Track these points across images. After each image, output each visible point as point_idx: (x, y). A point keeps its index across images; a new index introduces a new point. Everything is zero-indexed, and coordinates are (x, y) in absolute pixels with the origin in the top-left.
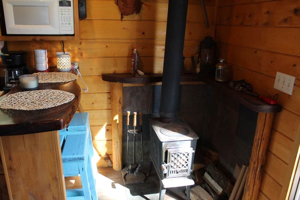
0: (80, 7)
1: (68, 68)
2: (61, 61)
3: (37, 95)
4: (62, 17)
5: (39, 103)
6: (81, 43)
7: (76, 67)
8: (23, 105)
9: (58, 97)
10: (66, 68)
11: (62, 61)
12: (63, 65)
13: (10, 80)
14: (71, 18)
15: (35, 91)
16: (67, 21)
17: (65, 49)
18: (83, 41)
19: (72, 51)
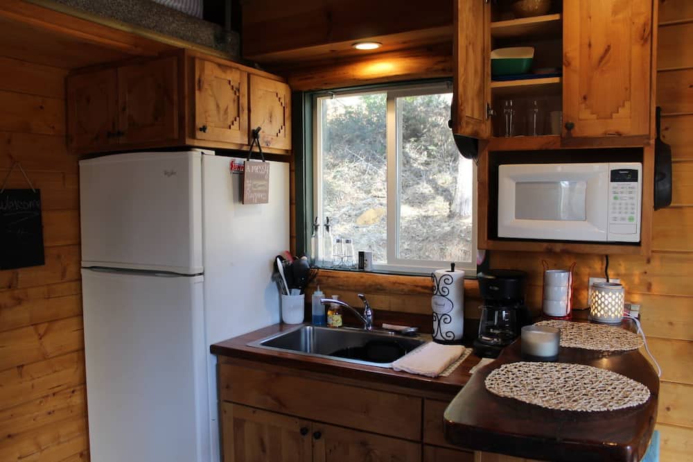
0: (658, 181)
1: (616, 316)
2: (603, 299)
3: (559, 375)
4: (614, 204)
5: (568, 394)
6: (649, 261)
7: (634, 315)
8: (533, 392)
9: (610, 388)
10: (613, 315)
11: (606, 299)
12: (606, 308)
13: (488, 328)
14: (635, 207)
15: (553, 364)
16: (626, 213)
17: (610, 272)
18: (656, 255)
19: (626, 277)
